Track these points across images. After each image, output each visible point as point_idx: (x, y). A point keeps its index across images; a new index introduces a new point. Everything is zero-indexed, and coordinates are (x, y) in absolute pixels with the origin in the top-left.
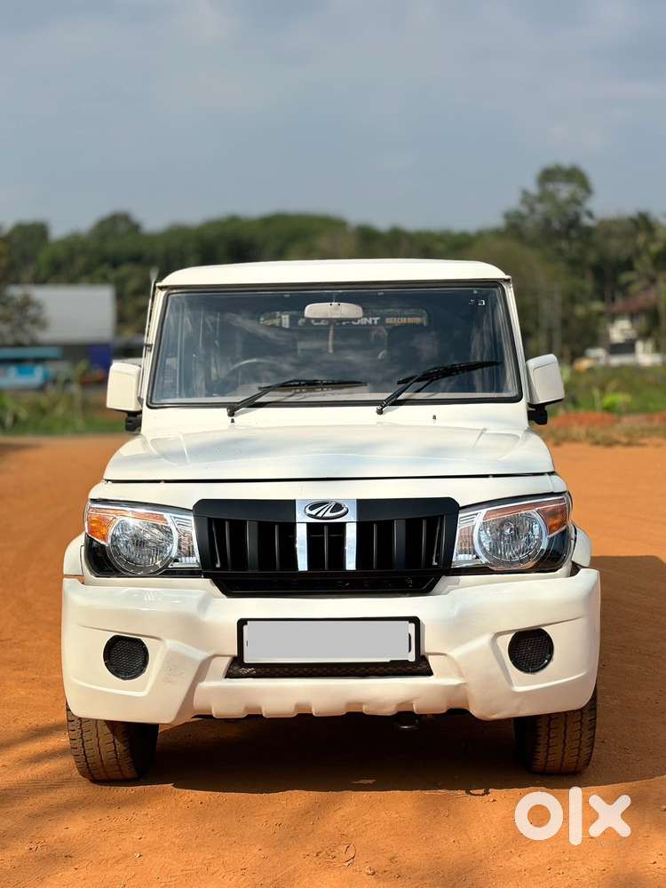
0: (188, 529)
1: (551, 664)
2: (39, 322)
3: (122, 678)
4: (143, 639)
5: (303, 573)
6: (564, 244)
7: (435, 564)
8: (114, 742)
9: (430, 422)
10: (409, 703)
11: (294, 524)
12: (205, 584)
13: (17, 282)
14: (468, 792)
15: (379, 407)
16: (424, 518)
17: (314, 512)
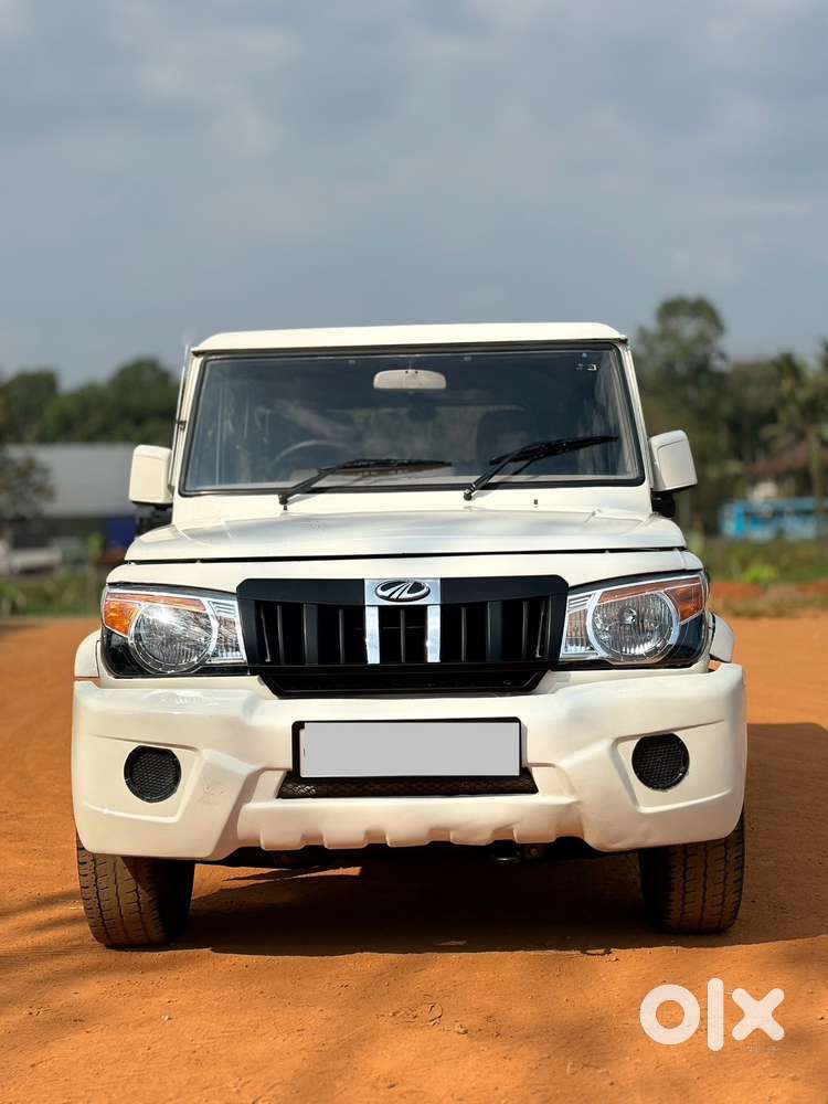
0: (231, 616)
1: (686, 778)
2: (45, 491)
3: (148, 801)
4: (175, 750)
5: (374, 666)
6: (691, 392)
7: (538, 656)
8: (136, 890)
9: (532, 507)
10: (507, 828)
11: (362, 608)
12: (252, 681)
13: (19, 440)
14: (584, 952)
15: (467, 491)
16: (525, 600)
17: (387, 593)
